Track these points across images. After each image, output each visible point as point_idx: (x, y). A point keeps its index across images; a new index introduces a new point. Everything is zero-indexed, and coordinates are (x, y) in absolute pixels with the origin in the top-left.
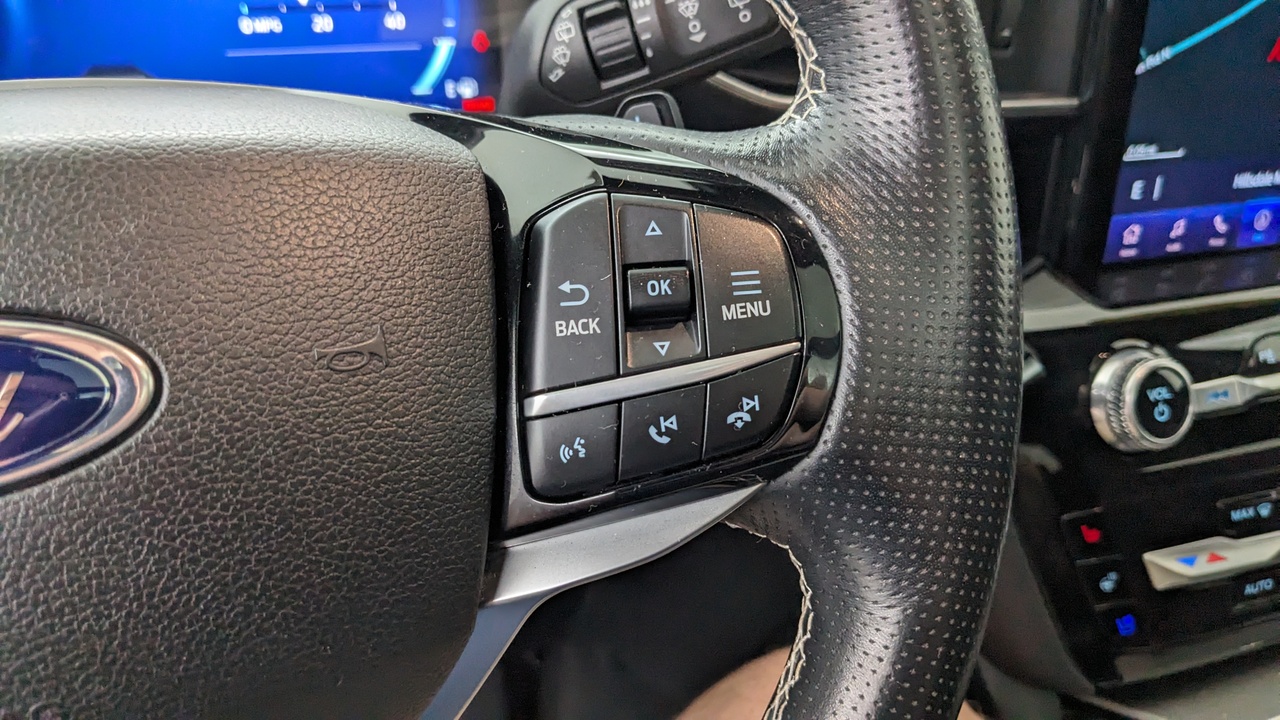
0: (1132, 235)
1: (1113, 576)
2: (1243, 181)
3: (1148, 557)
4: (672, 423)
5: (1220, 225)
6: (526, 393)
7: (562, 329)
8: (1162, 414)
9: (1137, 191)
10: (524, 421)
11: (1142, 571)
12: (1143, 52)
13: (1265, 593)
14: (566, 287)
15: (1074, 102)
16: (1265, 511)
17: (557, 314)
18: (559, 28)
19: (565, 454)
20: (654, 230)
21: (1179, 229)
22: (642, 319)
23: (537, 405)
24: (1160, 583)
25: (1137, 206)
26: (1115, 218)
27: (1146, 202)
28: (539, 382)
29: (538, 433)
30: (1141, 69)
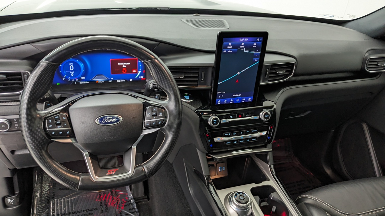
0: (219, 101)
1: (210, 140)
2: (234, 95)
3: (214, 138)
4: (155, 123)
5: (231, 100)
6: (145, 120)
7: (148, 116)
8: (215, 123)
9: (219, 97)
10: (144, 122)
11: (213, 140)
12: (218, 82)
13: (229, 144)
14: (148, 113)
15: (211, 87)
16: (229, 134)
17: (147, 115)
18: (151, 84)
19: (147, 125)
20: (155, 109)
21: (226, 101)
22: (153, 116)
23: (145, 121)
24: (215, 141)
25: (219, 98)
26: (217, 100)
27: (221, 98)
28: (146, 119)
29: (145, 123)
30: (218, 84)
